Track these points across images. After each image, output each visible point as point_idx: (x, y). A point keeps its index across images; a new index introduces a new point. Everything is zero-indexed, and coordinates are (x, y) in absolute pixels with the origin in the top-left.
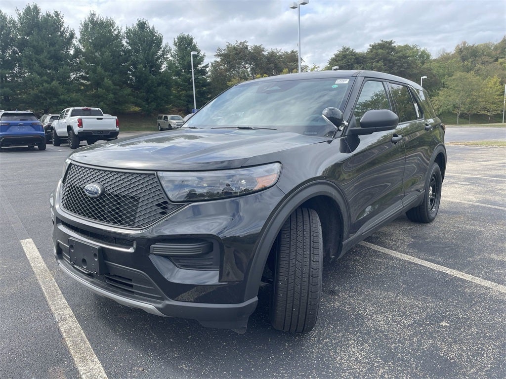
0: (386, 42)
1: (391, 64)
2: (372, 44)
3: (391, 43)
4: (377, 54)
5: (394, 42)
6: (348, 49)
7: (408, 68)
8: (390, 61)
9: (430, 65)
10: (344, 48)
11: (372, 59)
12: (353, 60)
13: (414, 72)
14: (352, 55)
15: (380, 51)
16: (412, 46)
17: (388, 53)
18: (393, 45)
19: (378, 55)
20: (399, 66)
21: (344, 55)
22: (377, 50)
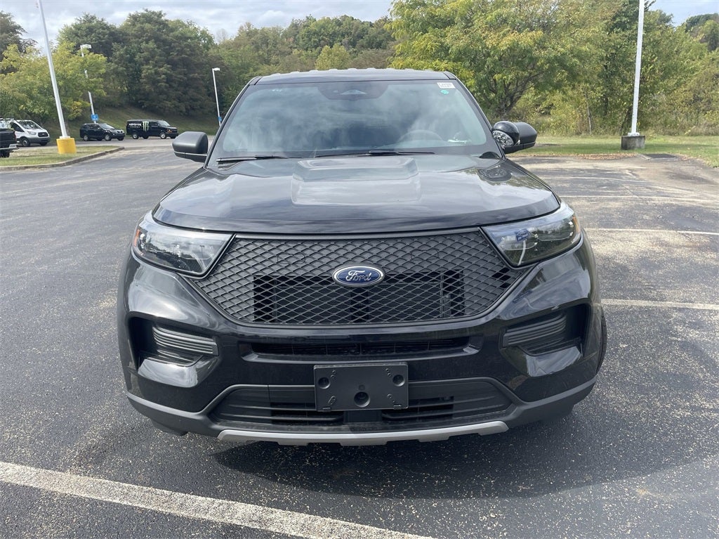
0: (153, 13)
1: (167, 47)
2: (132, 13)
3: (160, 15)
4: (142, 30)
5: (165, 14)
6: (93, 18)
7: (192, 54)
8: (164, 41)
9: (218, 52)
10: (87, 16)
11: (136, 36)
12: (106, 36)
13: (201, 61)
14: (104, 29)
15: (147, 26)
16: (186, 23)
17: (159, 30)
18: (163, 18)
19: (144, 32)
20: (178, 51)
21: (88, 28)
22: (142, 23)
